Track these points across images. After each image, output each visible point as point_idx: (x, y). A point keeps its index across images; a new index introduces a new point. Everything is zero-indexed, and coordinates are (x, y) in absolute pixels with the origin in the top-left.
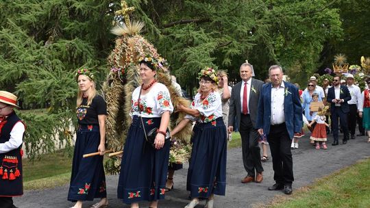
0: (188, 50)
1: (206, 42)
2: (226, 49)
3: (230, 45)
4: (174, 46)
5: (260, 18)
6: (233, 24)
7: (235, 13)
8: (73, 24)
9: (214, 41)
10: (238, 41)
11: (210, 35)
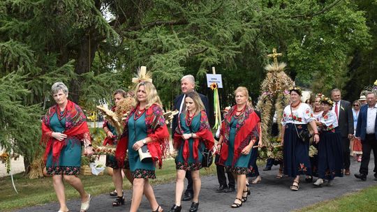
1: (177, 48)
2: (201, 57)
3: (208, 53)
5: (248, 21)
7: (218, 14)
8: (11, 23)
9: (188, 48)
11: (184, 40)
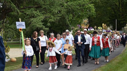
0: (32, 19)
1: (40, 16)
2: (48, 19)
3: (50, 18)
4: (26, 18)
5: (62, 7)
6: (51, 9)
7: (52, 4)
9: (43, 16)
10: (53, 16)
11: (41, 13)
